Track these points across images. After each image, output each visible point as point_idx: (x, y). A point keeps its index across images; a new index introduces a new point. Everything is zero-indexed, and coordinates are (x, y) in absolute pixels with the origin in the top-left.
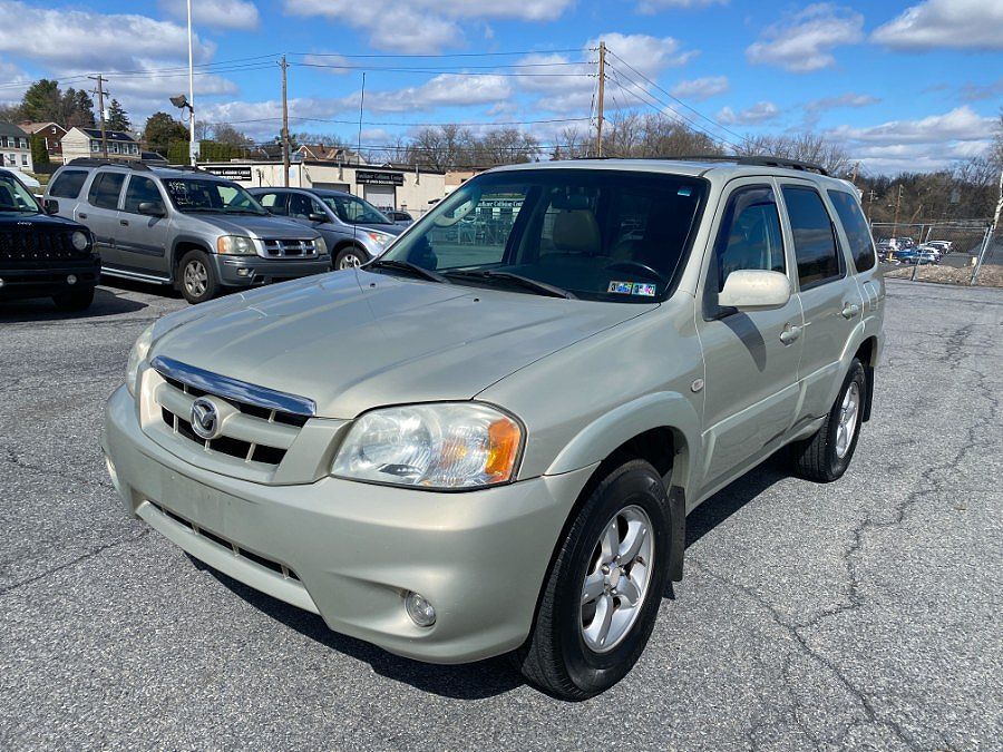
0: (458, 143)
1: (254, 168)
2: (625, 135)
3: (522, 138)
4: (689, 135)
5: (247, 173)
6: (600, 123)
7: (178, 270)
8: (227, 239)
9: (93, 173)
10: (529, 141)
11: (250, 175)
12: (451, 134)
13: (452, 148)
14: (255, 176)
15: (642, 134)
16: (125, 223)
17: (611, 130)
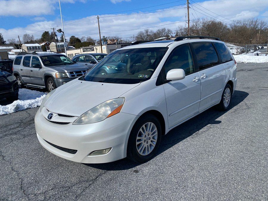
0: (149, 34)
1: (94, 47)
2: (196, 25)
3: (167, 30)
4: (216, 23)
5: (93, 49)
6: (189, 22)
7: (46, 83)
8: (58, 73)
9: (23, 56)
10: (169, 31)
11: (94, 50)
12: (147, 32)
13: (148, 35)
14: (95, 49)
15: (201, 24)
16: (32, 71)
17: (192, 25)
